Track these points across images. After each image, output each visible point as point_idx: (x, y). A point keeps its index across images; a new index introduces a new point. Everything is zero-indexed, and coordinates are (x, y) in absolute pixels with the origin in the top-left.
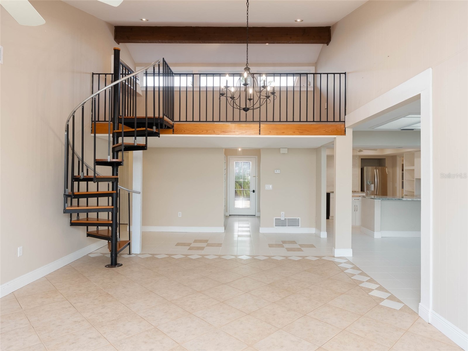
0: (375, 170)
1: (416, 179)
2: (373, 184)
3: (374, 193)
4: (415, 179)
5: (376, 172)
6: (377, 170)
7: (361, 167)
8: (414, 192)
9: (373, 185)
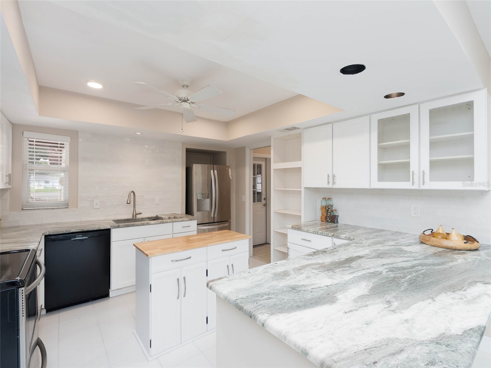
0: (212, 171)
1: (305, 188)
2: (209, 198)
3: (211, 215)
4: (303, 190)
5: (214, 174)
6: (216, 172)
7: (186, 166)
8: (301, 216)
9: (208, 201)
